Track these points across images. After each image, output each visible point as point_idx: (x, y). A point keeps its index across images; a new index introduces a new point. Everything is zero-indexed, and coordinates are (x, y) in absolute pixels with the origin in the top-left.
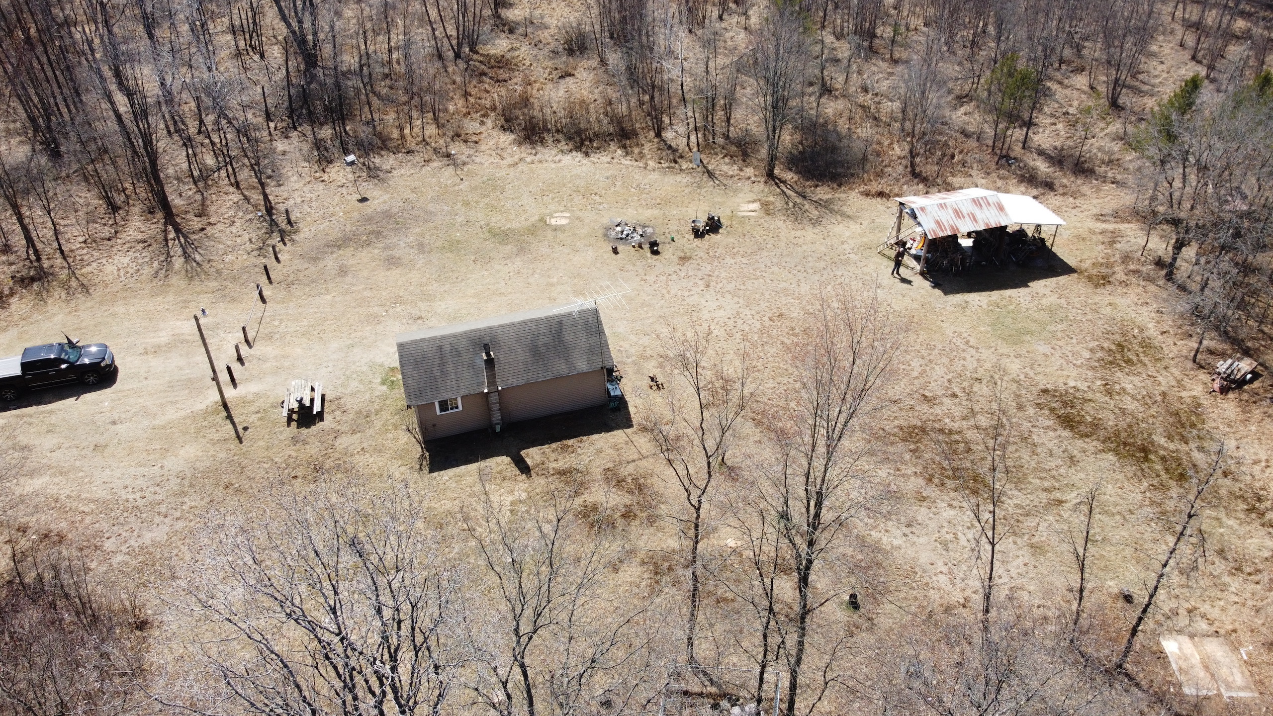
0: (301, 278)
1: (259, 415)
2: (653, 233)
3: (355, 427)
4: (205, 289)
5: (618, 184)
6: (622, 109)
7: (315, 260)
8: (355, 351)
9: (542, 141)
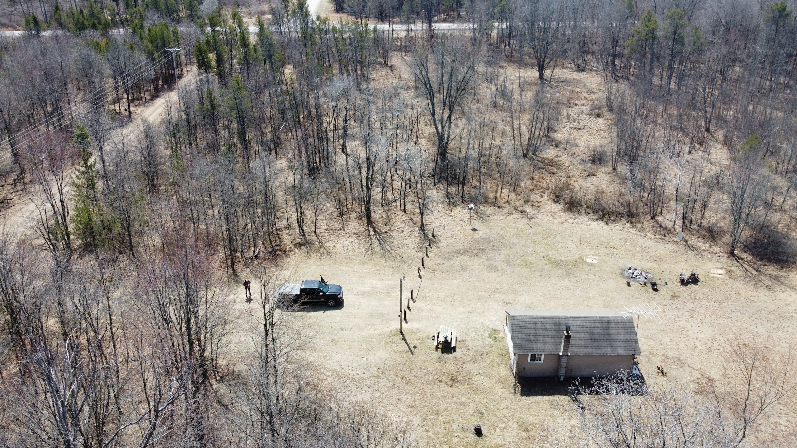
0: (441, 268)
1: (419, 341)
2: (653, 278)
3: (474, 360)
4: (389, 265)
5: (628, 244)
6: (629, 198)
7: (448, 259)
8: (472, 315)
9: (579, 212)
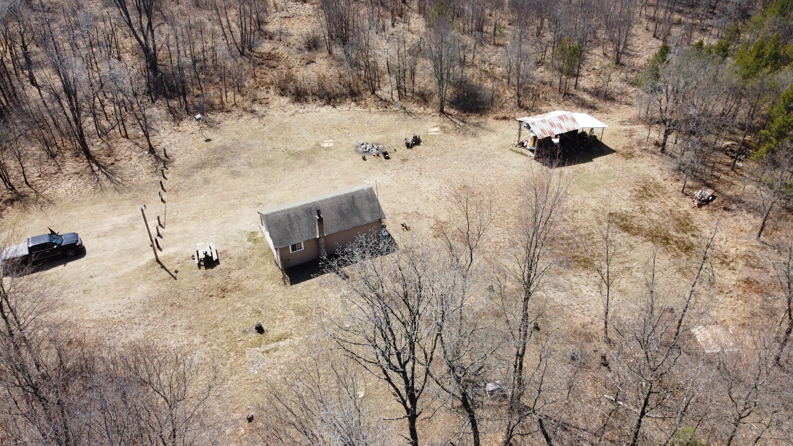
0: (182, 187)
1: (180, 265)
2: (383, 148)
3: (239, 266)
4: (125, 198)
5: (356, 122)
6: (349, 79)
7: (188, 176)
8: (227, 225)
9: (306, 101)
